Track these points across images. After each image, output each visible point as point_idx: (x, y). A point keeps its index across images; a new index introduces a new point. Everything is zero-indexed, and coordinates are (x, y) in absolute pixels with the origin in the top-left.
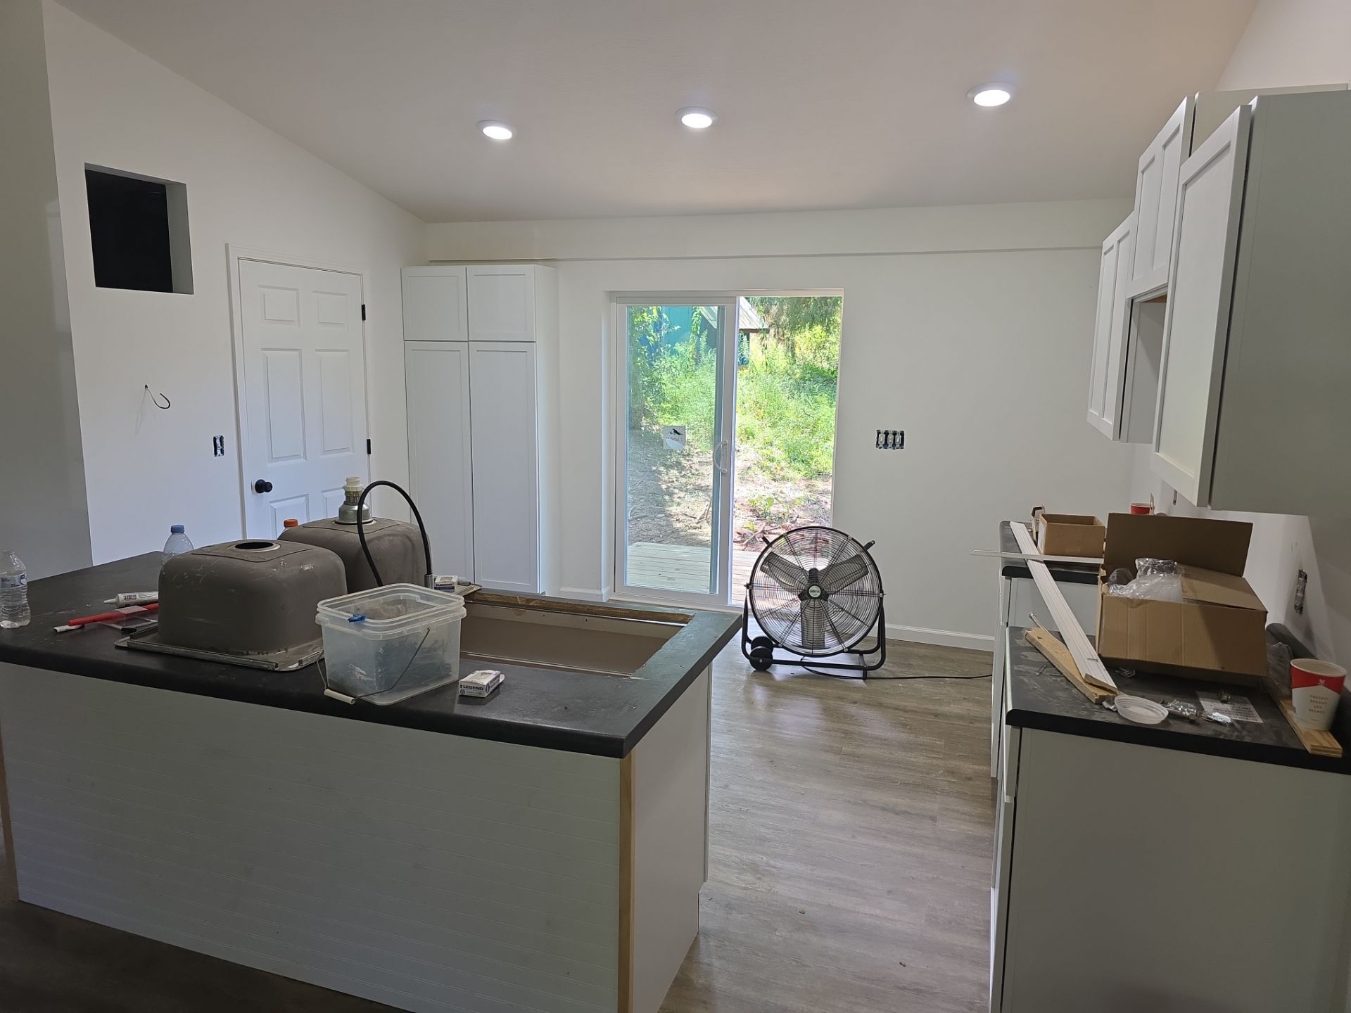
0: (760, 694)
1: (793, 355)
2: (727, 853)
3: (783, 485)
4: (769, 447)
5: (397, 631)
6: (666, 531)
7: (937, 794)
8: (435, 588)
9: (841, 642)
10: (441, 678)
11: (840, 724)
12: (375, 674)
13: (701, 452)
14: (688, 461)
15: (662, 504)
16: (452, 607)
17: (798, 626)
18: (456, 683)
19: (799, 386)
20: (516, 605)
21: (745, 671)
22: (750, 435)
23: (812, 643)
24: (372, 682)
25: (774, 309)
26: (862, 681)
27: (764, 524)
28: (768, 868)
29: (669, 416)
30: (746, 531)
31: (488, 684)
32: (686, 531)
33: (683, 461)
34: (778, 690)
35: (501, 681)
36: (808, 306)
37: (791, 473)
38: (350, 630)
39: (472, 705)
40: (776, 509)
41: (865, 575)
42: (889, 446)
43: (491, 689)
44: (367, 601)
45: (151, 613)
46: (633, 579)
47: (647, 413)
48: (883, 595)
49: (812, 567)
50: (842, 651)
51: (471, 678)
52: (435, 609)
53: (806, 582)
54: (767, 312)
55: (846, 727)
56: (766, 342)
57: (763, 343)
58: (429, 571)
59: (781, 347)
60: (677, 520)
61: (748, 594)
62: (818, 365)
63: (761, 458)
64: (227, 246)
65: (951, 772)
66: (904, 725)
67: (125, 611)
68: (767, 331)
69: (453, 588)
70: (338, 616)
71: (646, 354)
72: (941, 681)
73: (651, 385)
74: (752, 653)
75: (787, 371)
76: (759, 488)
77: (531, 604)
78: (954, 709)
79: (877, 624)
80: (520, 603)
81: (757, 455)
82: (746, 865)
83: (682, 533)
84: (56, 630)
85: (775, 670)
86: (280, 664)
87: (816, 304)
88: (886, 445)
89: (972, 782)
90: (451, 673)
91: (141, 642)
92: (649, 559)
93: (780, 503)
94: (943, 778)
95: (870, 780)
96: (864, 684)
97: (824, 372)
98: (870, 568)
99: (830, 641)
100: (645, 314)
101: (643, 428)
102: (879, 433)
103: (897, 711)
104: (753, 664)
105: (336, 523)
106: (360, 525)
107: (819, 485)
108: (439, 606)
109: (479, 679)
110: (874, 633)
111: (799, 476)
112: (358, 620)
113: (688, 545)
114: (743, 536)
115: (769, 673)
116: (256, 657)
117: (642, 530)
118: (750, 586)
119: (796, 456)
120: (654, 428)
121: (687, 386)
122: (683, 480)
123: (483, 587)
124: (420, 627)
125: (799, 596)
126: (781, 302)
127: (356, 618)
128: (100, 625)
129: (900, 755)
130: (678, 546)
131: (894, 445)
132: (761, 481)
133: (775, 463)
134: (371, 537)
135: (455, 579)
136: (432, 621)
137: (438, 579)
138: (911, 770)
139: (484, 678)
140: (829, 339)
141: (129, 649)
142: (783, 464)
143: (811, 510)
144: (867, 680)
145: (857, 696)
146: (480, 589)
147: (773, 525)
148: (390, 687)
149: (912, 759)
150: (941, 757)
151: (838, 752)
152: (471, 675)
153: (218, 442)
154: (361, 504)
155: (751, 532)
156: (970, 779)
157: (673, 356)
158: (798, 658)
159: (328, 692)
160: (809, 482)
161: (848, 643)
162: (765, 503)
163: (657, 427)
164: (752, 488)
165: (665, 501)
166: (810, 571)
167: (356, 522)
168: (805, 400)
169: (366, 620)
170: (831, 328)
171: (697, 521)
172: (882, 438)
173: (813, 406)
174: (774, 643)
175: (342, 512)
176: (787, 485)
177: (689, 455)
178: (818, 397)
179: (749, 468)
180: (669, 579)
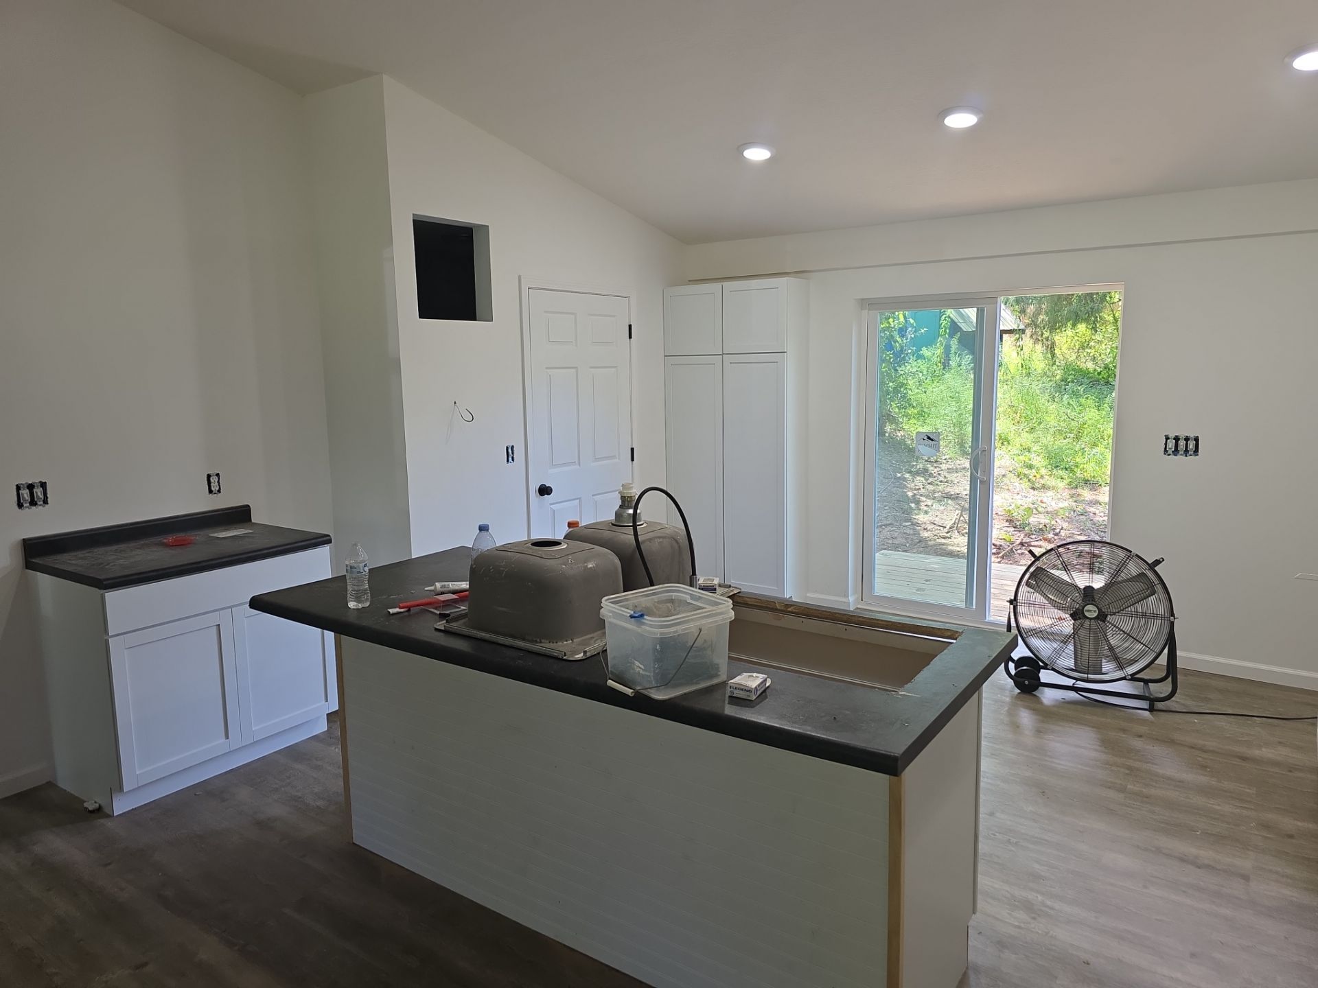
0: (1026, 717)
1: (1053, 356)
2: (997, 886)
3: (1043, 495)
4: (1027, 454)
5: (672, 629)
6: (912, 540)
7: (1248, 850)
8: (699, 589)
9: (1121, 667)
10: (712, 677)
11: (1125, 759)
12: (652, 669)
13: (950, 459)
14: (935, 467)
15: (909, 512)
16: (721, 608)
17: (1071, 647)
18: (724, 684)
19: (1061, 387)
20: (775, 610)
21: (1008, 692)
22: (1005, 441)
23: (1087, 667)
24: (649, 676)
25: (1031, 309)
26: (1147, 713)
27: (1022, 535)
28: (1043, 909)
29: (916, 422)
30: (1002, 543)
31: (756, 688)
32: (935, 540)
33: (931, 468)
34: (1048, 715)
35: (767, 685)
36: (1071, 304)
37: (1051, 482)
38: (631, 625)
39: (741, 706)
40: (1036, 520)
41: (1152, 595)
42: (1180, 453)
43: (759, 693)
44: (643, 599)
45: (461, 600)
46: (881, 587)
47: (891, 419)
48: (1174, 618)
49: (1088, 585)
50: (1124, 678)
51: (739, 680)
52: (704, 610)
53: (1080, 600)
54: (1023, 311)
55: (1130, 763)
56: (1021, 343)
57: (1018, 344)
58: (694, 573)
59: (1039, 347)
60: (925, 529)
61: (1012, 610)
62: (1083, 366)
63: (1017, 465)
64: (520, 277)
65: (1266, 826)
66: (1204, 767)
67: (442, 598)
68: (1023, 331)
69: (715, 589)
70: (620, 612)
71: (892, 360)
72: (1248, 720)
73: (896, 390)
74: (1015, 675)
75: (1045, 374)
76: (1016, 496)
77: (789, 609)
78: (1266, 753)
79: (1166, 651)
80: (778, 608)
81: (1013, 462)
82: (1018, 902)
83: (931, 543)
84: (389, 612)
85: (1042, 694)
86: (568, 653)
87: (1080, 301)
88: (1176, 452)
89: (1294, 841)
90: (719, 673)
91: (456, 626)
92: (897, 568)
93: (1040, 513)
94: (1256, 833)
95: (1162, 825)
96: (1151, 716)
97: (1089, 372)
98: (1159, 588)
99: (1107, 666)
100: (891, 320)
101: (887, 435)
102: (1167, 438)
103: (1193, 750)
104: (1017, 684)
105: (613, 524)
106: (635, 526)
107: (1086, 495)
108: (709, 608)
109: (747, 681)
110: (1163, 660)
111: (1061, 485)
112: (638, 617)
113: (937, 555)
114: (999, 548)
115: (1035, 695)
116: (547, 645)
117: (887, 538)
118: (1014, 602)
119: (1056, 462)
120: (899, 434)
121: (935, 391)
122: (931, 488)
123: (743, 590)
124: (692, 627)
125: (1071, 615)
126: (1040, 301)
127: (637, 615)
128: (422, 609)
129: (1199, 800)
130: (927, 556)
131: (1186, 451)
132: (1018, 490)
133: (1034, 470)
134: (643, 539)
135: (716, 581)
136: (704, 622)
137: (701, 581)
138: (1215, 819)
139: (752, 680)
140: (1093, 337)
141: (446, 632)
142: (1043, 471)
143: (1077, 521)
144: (1155, 713)
145: (1143, 729)
146: (740, 592)
147: (1034, 537)
148: (665, 683)
149: (1214, 806)
150: (1253, 807)
151: (1122, 790)
152: (739, 677)
153: (510, 450)
154: (635, 509)
155: (1008, 543)
156: (1291, 836)
157: (918, 361)
158: (1070, 682)
159: (610, 683)
160: (1074, 491)
161: (1131, 670)
162: (1023, 513)
163: (902, 433)
164: (1007, 496)
165: (911, 508)
166: (1084, 589)
167: (631, 524)
168: (1069, 403)
169: (645, 617)
170: (1098, 325)
171: (946, 530)
172: (1171, 444)
173: (1078, 409)
174: (1041, 664)
175: (618, 515)
176: (1047, 494)
177: (936, 462)
178: (1083, 400)
179: (1004, 476)
180: (918, 590)
